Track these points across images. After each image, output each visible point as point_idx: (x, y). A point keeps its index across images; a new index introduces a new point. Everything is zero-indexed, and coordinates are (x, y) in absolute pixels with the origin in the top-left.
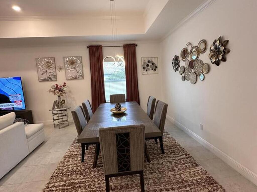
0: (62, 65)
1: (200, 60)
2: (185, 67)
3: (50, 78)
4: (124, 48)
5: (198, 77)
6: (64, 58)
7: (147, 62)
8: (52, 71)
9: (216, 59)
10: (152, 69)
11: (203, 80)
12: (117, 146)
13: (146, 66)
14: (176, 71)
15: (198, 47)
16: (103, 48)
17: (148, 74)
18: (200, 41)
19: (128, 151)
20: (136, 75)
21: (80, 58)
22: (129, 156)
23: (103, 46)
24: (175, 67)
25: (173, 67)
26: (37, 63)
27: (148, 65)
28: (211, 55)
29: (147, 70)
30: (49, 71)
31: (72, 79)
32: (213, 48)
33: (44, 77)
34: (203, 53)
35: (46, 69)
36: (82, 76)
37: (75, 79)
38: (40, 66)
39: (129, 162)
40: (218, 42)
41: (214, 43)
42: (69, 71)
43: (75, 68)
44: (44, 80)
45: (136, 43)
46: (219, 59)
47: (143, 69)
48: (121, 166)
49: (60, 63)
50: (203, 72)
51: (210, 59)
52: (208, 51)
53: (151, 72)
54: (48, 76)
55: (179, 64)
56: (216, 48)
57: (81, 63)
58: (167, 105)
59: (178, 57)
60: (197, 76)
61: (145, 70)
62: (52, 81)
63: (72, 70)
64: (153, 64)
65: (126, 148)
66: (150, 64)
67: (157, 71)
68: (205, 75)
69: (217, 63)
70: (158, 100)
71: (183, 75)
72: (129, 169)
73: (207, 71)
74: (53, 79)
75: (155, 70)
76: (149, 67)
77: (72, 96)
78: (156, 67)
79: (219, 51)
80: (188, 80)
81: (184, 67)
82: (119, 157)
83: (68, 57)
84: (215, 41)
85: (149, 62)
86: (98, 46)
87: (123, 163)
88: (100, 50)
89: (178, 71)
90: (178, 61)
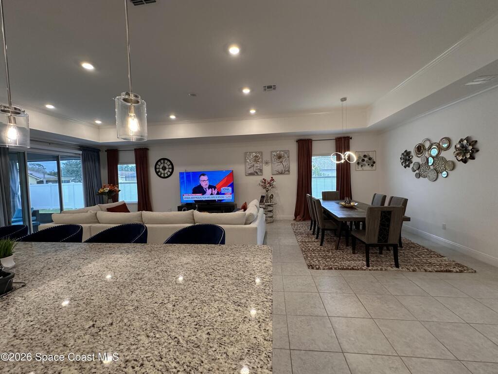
0: (269, 159)
1: (442, 157)
2: (421, 163)
3: (256, 172)
4: (336, 142)
5: (440, 174)
6: (272, 152)
7: (362, 157)
8: (258, 165)
9: (463, 156)
10: (369, 165)
11: (446, 177)
12: (381, 221)
13: (361, 161)
14: (405, 168)
15: (439, 144)
16: (313, 142)
17: (363, 170)
18: (443, 139)
19: (389, 226)
20: (349, 171)
21: (287, 152)
22: (389, 230)
23: (313, 139)
24: (405, 163)
25: (402, 163)
26: (245, 157)
27: (363, 160)
28: (456, 153)
29: (362, 166)
30: (256, 165)
31: (277, 174)
32: (458, 146)
33: (251, 171)
34: (445, 150)
35: (253, 163)
36: (289, 171)
37: (281, 173)
38: (248, 160)
39: (388, 235)
40: (465, 141)
41: (460, 142)
42: (276, 165)
43: (281, 162)
44: (251, 174)
45: (350, 136)
46: (466, 157)
47: (357, 165)
48: (381, 238)
49: (267, 157)
50: (446, 169)
51: (456, 157)
52: (453, 149)
53: (367, 167)
54: (255, 170)
55: (411, 160)
56: (463, 146)
57: (288, 157)
58: (407, 200)
59: (410, 152)
60: (437, 173)
61: (360, 165)
62: (258, 175)
63: (279, 165)
64: (370, 159)
65: (387, 223)
66: (366, 159)
67: (374, 167)
68: (449, 172)
69: (465, 161)
70: (392, 196)
71: (417, 172)
72: (386, 241)
73: (451, 168)
74: (259, 173)
75: (372, 166)
76: (365, 163)
77: (276, 192)
78: (374, 163)
79: (466, 150)
80: (425, 177)
81: (419, 163)
82: (380, 230)
83: (276, 151)
84: (462, 140)
85: (365, 156)
86: (308, 140)
87: (382, 236)
88: (310, 144)
89: (409, 167)
90: (409, 157)
